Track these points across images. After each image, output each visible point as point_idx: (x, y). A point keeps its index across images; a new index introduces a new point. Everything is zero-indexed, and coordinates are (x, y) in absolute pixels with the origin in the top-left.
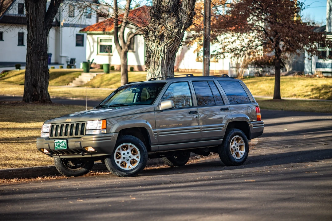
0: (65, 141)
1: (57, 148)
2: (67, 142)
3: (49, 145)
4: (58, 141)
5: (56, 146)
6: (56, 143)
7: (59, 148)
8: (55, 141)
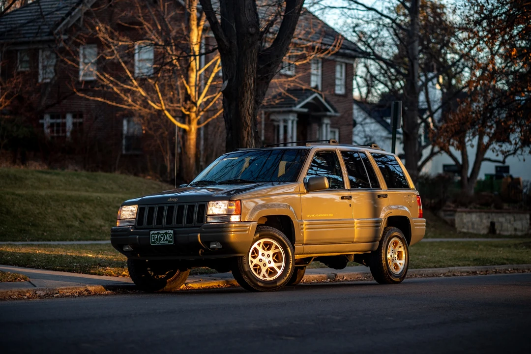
0: (172, 232)
1: (154, 243)
2: (175, 233)
4: (156, 232)
5: (154, 239)
7: (157, 243)
8: (152, 232)
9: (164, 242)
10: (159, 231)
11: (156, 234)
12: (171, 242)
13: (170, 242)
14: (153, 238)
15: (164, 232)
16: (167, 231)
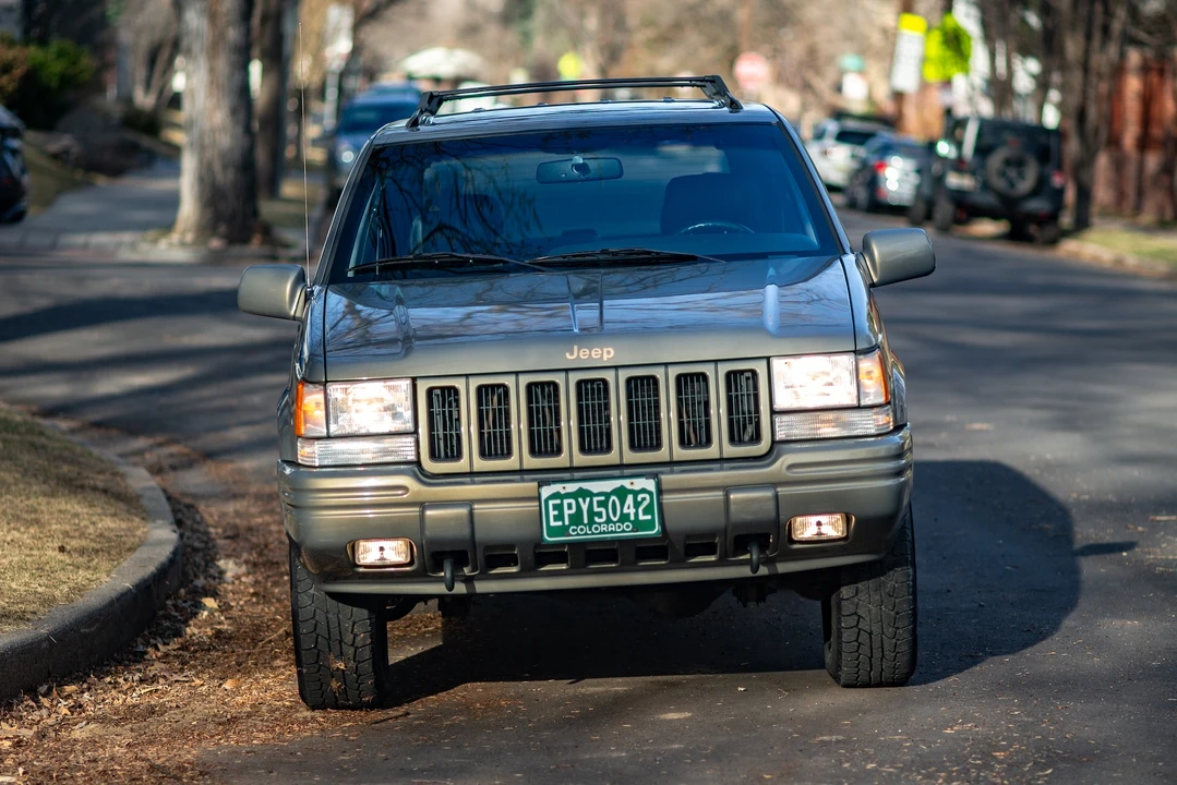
1: (563, 530)
3: (471, 514)
4: (572, 487)
5: (560, 517)
6: (551, 503)
8: (546, 492)
9: (611, 527)
10: (586, 485)
11: (568, 495)
12: (649, 525)
13: (638, 525)
14: (552, 513)
15: (608, 486)
16: (626, 483)
